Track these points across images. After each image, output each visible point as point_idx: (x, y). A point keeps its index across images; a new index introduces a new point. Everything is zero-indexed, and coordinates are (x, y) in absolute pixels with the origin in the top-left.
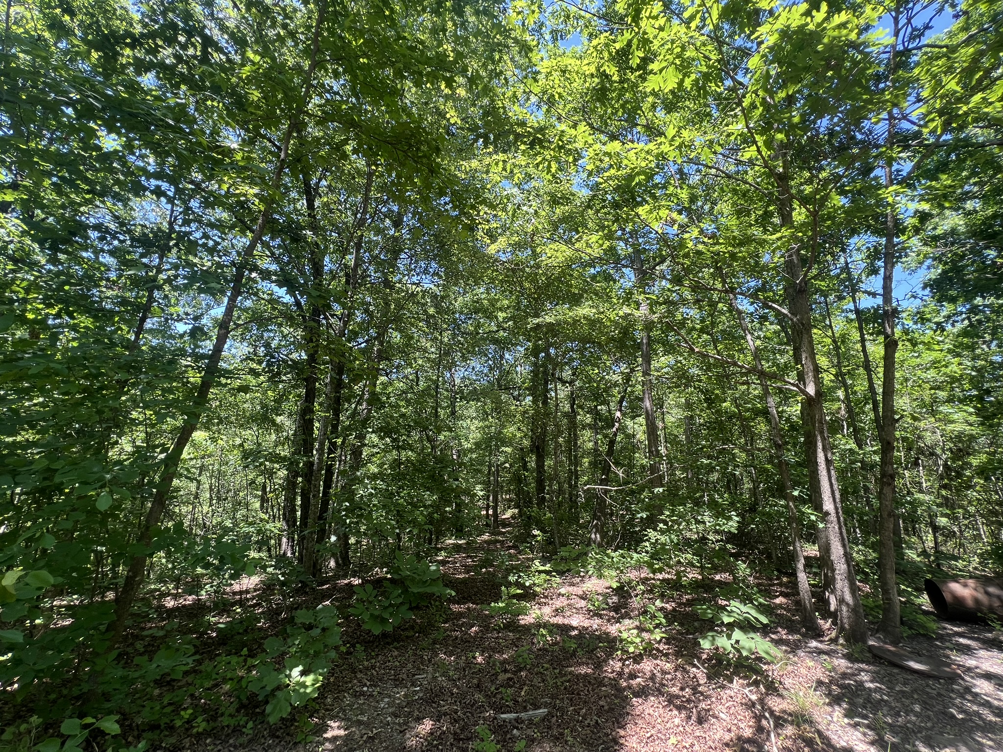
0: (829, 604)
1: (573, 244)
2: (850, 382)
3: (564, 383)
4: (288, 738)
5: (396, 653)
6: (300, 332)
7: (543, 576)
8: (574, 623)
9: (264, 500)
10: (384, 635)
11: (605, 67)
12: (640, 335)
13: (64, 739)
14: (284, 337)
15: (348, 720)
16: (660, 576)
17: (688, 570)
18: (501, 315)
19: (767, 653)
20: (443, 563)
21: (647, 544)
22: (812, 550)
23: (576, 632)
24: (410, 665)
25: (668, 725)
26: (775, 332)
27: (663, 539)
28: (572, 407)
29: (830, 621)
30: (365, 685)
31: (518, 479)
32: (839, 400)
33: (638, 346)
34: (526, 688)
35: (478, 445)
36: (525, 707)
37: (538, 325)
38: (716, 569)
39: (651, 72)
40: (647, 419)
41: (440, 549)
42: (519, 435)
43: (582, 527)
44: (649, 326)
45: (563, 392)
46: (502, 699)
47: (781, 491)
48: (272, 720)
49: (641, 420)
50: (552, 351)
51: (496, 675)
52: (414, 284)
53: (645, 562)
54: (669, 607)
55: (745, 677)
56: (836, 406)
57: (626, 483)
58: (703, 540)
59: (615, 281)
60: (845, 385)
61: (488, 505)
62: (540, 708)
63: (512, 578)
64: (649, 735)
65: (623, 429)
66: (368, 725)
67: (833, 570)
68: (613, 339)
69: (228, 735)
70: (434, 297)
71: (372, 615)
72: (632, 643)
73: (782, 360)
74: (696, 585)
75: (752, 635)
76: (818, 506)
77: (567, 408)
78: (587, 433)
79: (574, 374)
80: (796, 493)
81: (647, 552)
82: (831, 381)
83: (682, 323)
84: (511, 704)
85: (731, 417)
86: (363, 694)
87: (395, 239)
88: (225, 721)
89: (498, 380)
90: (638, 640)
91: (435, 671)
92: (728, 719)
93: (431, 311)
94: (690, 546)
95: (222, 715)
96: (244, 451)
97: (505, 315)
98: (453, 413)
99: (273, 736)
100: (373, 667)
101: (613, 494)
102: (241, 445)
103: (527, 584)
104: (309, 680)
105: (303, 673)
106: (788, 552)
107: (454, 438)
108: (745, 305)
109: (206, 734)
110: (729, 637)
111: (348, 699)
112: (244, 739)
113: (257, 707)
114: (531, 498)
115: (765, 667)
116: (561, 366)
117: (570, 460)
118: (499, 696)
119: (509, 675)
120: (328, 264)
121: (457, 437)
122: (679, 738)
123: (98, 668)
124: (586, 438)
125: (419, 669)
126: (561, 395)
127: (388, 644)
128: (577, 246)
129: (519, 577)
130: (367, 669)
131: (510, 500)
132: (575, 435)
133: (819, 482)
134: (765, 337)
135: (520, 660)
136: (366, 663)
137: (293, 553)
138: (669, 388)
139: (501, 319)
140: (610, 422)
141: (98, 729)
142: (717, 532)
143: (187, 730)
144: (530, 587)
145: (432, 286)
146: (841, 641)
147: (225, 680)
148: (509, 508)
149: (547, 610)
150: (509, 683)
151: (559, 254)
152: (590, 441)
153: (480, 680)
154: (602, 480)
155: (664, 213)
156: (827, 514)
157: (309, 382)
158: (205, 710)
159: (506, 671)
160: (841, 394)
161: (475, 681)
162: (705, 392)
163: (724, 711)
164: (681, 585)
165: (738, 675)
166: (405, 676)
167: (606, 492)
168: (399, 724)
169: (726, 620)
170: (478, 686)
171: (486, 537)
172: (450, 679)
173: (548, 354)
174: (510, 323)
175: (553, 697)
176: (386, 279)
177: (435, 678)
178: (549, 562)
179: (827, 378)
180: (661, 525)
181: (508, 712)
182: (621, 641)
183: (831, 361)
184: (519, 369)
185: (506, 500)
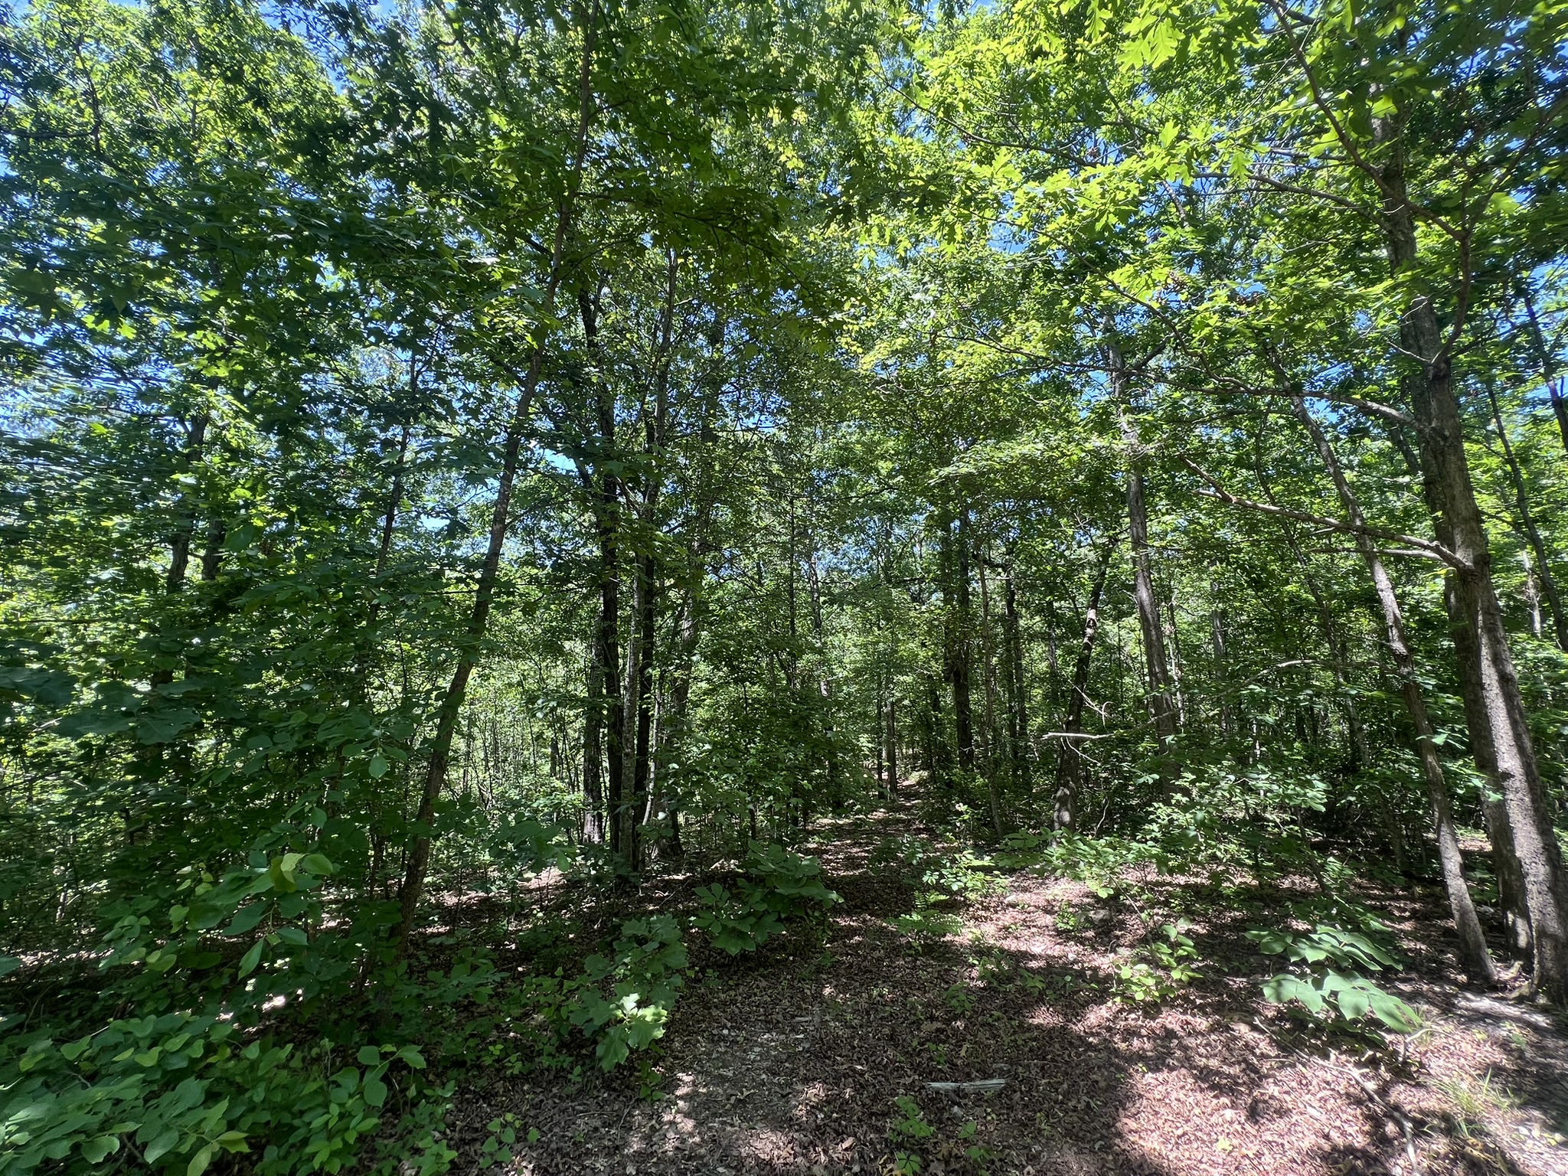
0: (1516, 934)
1: (999, 340)
2: (1543, 534)
3: (993, 566)
4: (629, 1093)
5: (764, 984)
6: (589, 517)
7: (981, 875)
8: (1037, 949)
9: (555, 760)
10: (744, 956)
11: (1042, 42)
12: (1122, 480)
13: (363, 1070)
14: (566, 525)
15: (707, 1073)
16: (1182, 880)
17: (1232, 870)
18: (884, 466)
19: (1391, 1015)
20: (818, 852)
21: (1155, 827)
22: (1478, 841)
23: (1042, 963)
24: (786, 1002)
25: (1213, 1120)
26: (1381, 453)
27: (1182, 818)
28: (1010, 604)
29: (1517, 964)
30: (725, 1027)
31: (925, 724)
32: (1520, 567)
33: (1121, 498)
34: (966, 1046)
35: (858, 672)
36: (968, 1075)
37: (947, 477)
38: (1283, 868)
39: (1126, 37)
40: (1144, 619)
41: (813, 833)
42: (922, 654)
43: (1037, 798)
44: (1140, 464)
45: (995, 582)
46: (931, 1059)
47: (1406, 735)
48: (606, 1065)
49: (1132, 621)
50: (972, 517)
51: (917, 1024)
52: (748, 430)
53: (1152, 856)
54: (1200, 929)
55: (1352, 1052)
56: (1516, 579)
57: (1111, 727)
58: (1257, 819)
59: (1074, 393)
60: (1535, 542)
61: (880, 765)
62: (991, 1077)
63: (929, 878)
64: (1180, 1132)
65: (1100, 638)
66: (735, 1082)
67: (1522, 876)
68: (1076, 490)
69: (549, 1082)
70: (779, 446)
71: (724, 927)
72: (1140, 984)
73: (1397, 503)
74: (1246, 895)
75: (1361, 982)
76: (1487, 763)
77: (1000, 607)
78: (1039, 649)
79: (1009, 552)
80: (1439, 740)
81: (1155, 840)
82: (1505, 534)
83: (1201, 455)
84: (945, 1067)
85: (1299, 606)
86: (722, 1038)
87: (715, 364)
88: (546, 1062)
89: (886, 569)
90: (1151, 982)
91: (824, 1012)
92: (1323, 1118)
93: (775, 468)
94: (1234, 831)
95: (540, 1054)
96: (525, 692)
97: (890, 465)
98: (818, 624)
99: (608, 1087)
100: (733, 1002)
101: (1087, 745)
102: (520, 684)
103: (955, 888)
104: (648, 1013)
105: (640, 1004)
106: (1426, 842)
107: (822, 663)
108: (1320, 411)
109: (524, 1077)
110: (1318, 984)
111: (703, 1046)
112: (572, 1089)
113: (582, 1047)
114: (948, 753)
115: (1389, 1038)
116: (986, 539)
117: (1011, 692)
118: (925, 1055)
119: (939, 1025)
120: (619, 412)
121: (825, 662)
122: (1236, 1142)
123: (388, 983)
124: (1035, 656)
125: (799, 1008)
126: (991, 586)
127: (750, 969)
128: (1005, 341)
129: (942, 876)
130: (724, 1003)
131: (915, 757)
132: (1018, 649)
133: (1487, 719)
134: (1361, 464)
135: (954, 1002)
136: (722, 996)
137: (602, 836)
138: (1180, 566)
139: (884, 472)
140: (1076, 626)
141: (400, 1060)
142: (1282, 807)
143: (498, 1070)
144: (960, 892)
145: (775, 430)
146: (1542, 1000)
147: (537, 1008)
148: (913, 769)
149: (989, 929)
150: (938, 1037)
151: (975, 359)
152: (1042, 660)
153: (893, 1030)
154: (1068, 723)
155: (1160, 273)
156: (1507, 776)
157: (609, 590)
158: (517, 1044)
159: (932, 1018)
160: (1526, 557)
161: (887, 1031)
162: (1247, 569)
163: (1316, 1104)
164: (1221, 896)
165: (1338, 1048)
166: (780, 1017)
167: (1078, 742)
168: (779, 1085)
169: (1312, 955)
170: (891, 1037)
171: (880, 814)
172: (847, 1025)
173: (965, 523)
174: (900, 478)
175: (1011, 1061)
176: (705, 427)
177: (824, 1023)
178: (989, 853)
179: (1496, 530)
180: (1178, 796)
181: (942, 1080)
182: (1120, 981)
183: (1504, 498)
184: (916, 550)
185: (907, 757)
